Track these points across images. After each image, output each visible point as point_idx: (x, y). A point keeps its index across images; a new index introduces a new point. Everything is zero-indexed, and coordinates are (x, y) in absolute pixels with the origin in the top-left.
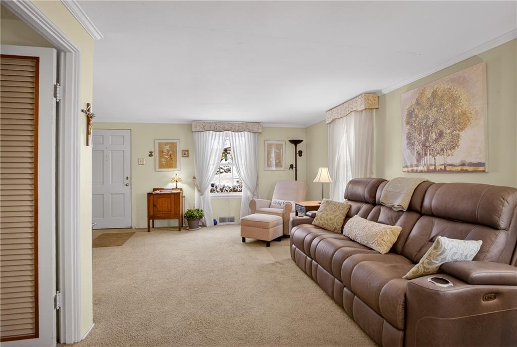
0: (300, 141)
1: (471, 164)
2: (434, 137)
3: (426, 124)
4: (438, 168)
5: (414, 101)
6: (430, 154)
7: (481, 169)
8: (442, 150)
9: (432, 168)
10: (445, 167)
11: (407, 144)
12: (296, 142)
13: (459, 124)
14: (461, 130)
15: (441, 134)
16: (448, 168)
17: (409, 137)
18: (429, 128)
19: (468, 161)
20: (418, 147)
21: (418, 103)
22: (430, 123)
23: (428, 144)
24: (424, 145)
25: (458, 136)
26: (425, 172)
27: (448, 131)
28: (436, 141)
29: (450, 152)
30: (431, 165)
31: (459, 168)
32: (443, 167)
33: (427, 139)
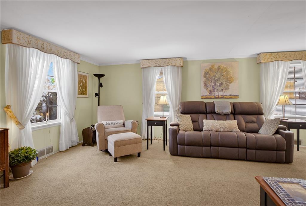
0: (103, 76)
1: (234, 96)
2: (218, 85)
3: (214, 79)
4: (220, 97)
5: (208, 68)
6: (216, 91)
7: (237, 97)
8: (222, 90)
9: (217, 97)
10: (223, 96)
11: (204, 86)
12: (99, 76)
13: (229, 81)
14: (230, 83)
15: (222, 84)
16: (224, 97)
17: (205, 83)
18: (216, 80)
19: (233, 94)
20: (211, 88)
21: (210, 69)
22: (216, 79)
23: (215, 87)
24: (213, 87)
25: (229, 85)
26: (213, 98)
27: (225, 83)
28: (219, 86)
29: (225, 91)
30: (216, 95)
31: (229, 97)
32: (222, 96)
33: (215, 85)
